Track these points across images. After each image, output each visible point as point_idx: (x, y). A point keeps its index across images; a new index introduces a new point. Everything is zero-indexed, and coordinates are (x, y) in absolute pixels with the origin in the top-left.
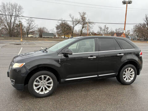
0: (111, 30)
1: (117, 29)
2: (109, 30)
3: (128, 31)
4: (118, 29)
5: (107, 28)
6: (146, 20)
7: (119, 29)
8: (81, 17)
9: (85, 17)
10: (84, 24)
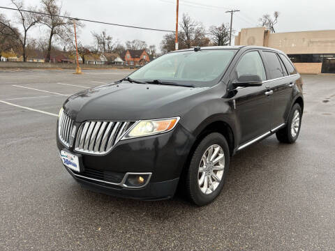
0: (117, 44)
1: (129, 42)
2: (114, 44)
3: (151, 47)
4: (131, 41)
5: (109, 39)
6: (184, 26)
7: (133, 42)
8: (45, 5)
9: (55, 7)
10: (54, 25)
